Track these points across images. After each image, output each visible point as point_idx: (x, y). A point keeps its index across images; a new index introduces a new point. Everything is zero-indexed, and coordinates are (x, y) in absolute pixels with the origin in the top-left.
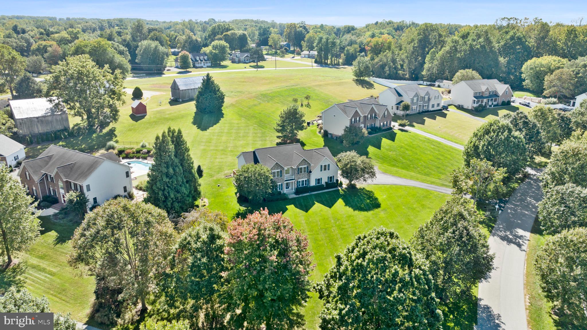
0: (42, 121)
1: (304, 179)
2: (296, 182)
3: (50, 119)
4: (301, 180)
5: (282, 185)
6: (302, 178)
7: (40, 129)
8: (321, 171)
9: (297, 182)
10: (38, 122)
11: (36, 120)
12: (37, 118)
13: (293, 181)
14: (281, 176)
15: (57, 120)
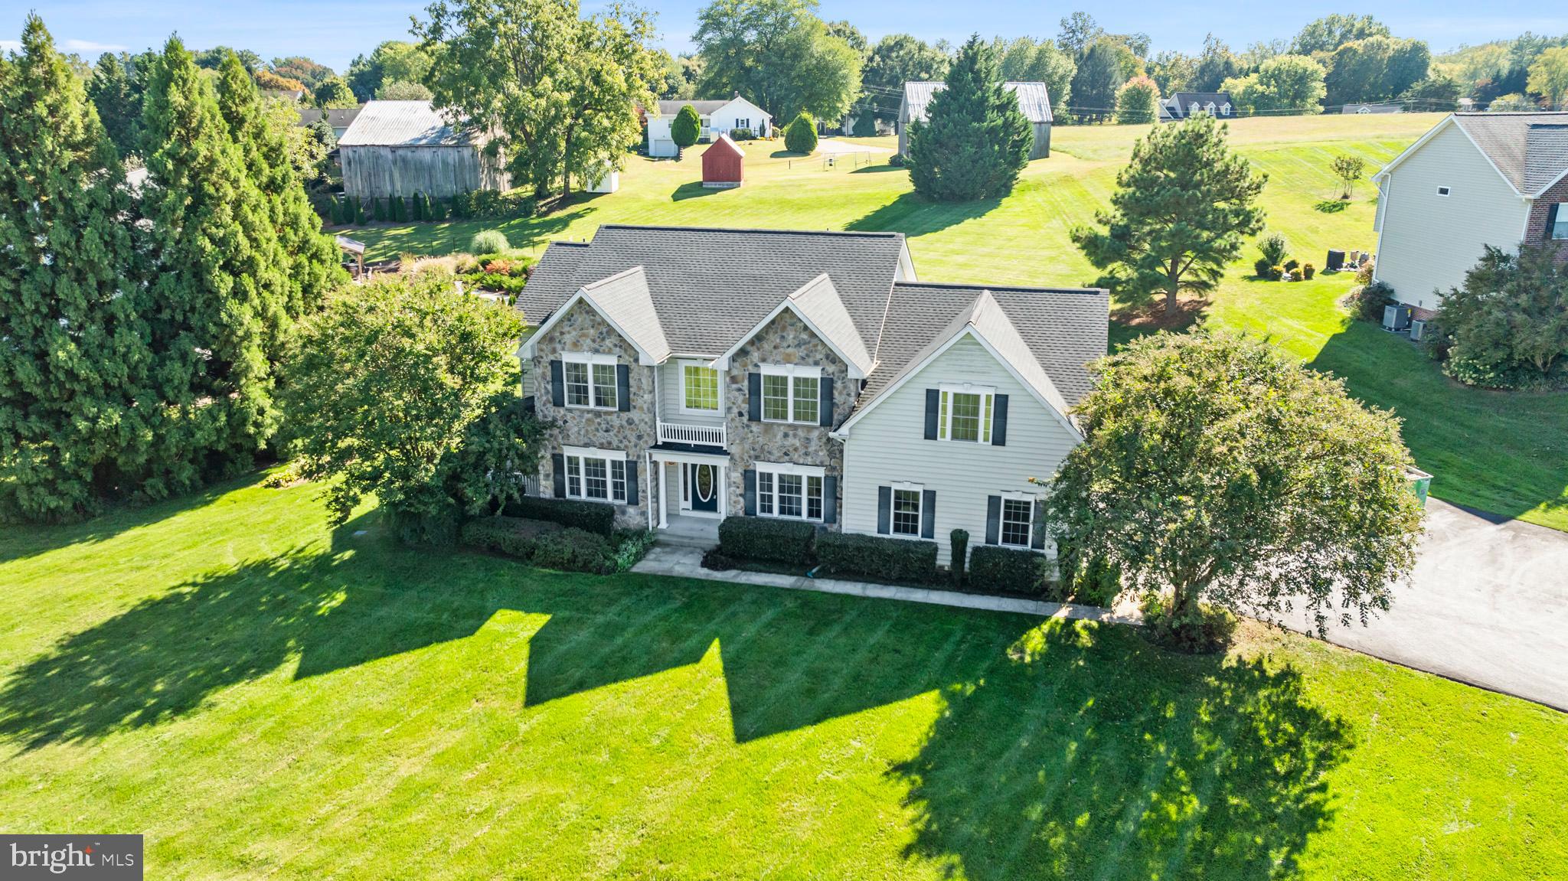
0: (404, 160)
1: (805, 473)
2: (737, 476)
3: (427, 155)
4: (776, 470)
5: (633, 467)
6: (786, 456)
7: (398, 186)
8: (931, 433)
9: (749, 476)
10: (395, 162)
11: (387, 153)
12: (394, 149)
13: (721, 462)
14: (625, 406)
15: (445, 163)
